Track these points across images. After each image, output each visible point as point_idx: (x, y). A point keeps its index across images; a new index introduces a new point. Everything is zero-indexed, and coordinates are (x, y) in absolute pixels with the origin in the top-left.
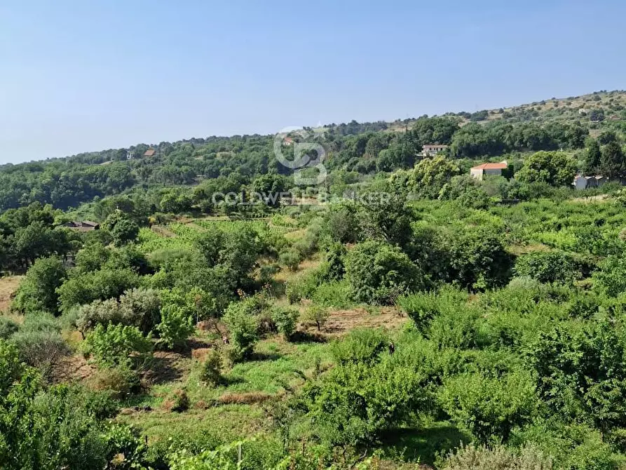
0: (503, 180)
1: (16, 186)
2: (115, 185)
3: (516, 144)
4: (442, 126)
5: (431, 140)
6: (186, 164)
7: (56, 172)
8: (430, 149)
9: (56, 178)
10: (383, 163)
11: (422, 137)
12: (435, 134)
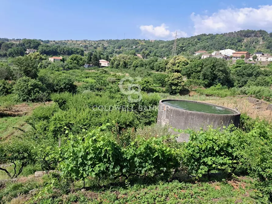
0: (62, 62)
3: (62, 52)
5: (30, 47)
8: (30, 50)
11: (26, 46)
12: (32, 45)
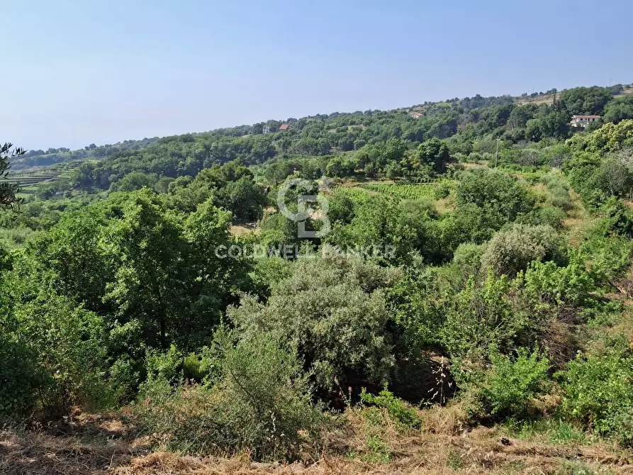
1: (173, 154)
2: (258, 155)
4: (594, 96)
5: (581, 111)
6: (321, 137)
7: (207, 143)
8: (582, 119)
9: (207, 148)
10: (532, 133)
11: (570, 107)
12: (586, 105)
